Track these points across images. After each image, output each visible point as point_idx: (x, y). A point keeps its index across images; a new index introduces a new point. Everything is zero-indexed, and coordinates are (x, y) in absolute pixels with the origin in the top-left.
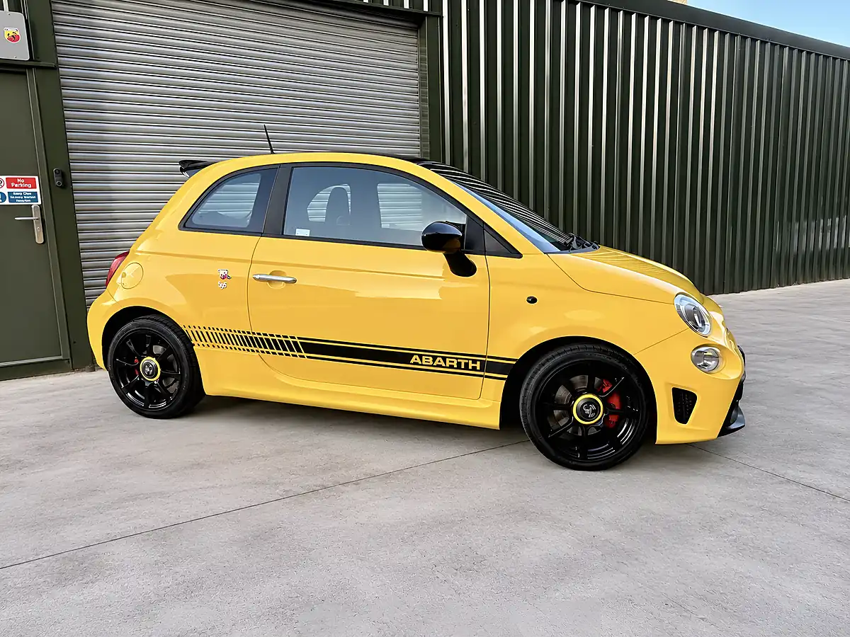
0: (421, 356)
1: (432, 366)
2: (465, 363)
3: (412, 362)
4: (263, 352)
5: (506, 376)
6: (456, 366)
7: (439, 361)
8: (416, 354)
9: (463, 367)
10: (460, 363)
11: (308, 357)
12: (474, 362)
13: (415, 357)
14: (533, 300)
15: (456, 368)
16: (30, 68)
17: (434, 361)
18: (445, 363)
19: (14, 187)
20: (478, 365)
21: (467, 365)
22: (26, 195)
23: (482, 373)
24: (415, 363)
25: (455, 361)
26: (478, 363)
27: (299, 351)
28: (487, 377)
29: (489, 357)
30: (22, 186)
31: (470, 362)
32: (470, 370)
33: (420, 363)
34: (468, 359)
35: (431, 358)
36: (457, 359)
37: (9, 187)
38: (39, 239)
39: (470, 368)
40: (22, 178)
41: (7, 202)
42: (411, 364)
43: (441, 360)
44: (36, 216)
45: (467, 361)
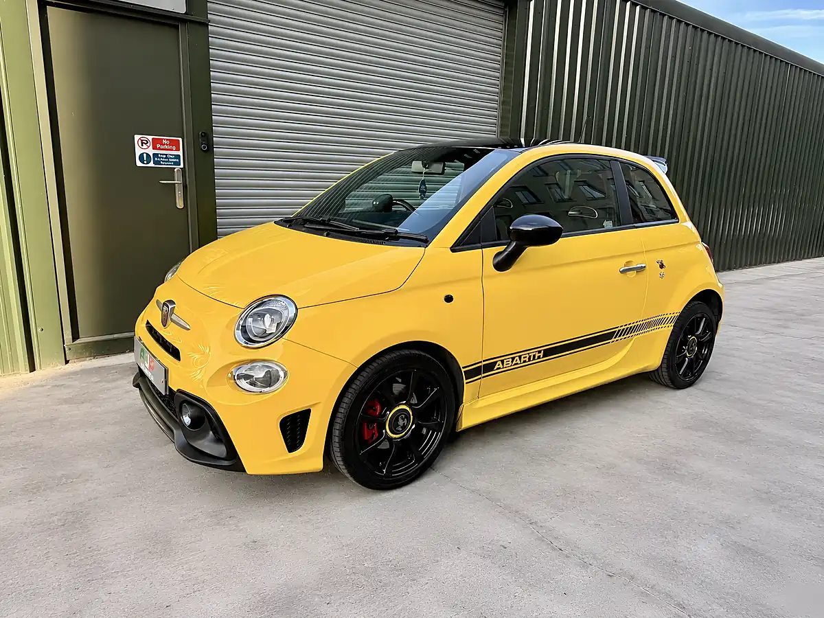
16: (186, 20)
19: (159, 149)
22: (171, 158)
30: (166, 147)
37: (154, 148)
38: (180, 204)
40: (167, 140)
41: (151, 164)
44: (178, 181)
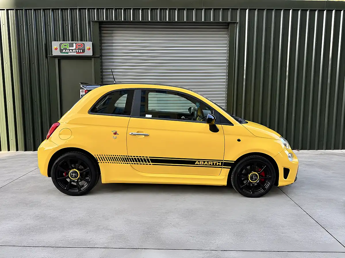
0: (199, 162)
1: (203, 165)
2: (216, 163)
3: (195, 164)
4: (132, 164)
5: (230, 167)
6: (212, 164)
7: (206, 163)
8: (197, 161)
9: (215, 164)
10: (214, 163)
11: (153, 164)
12: (219, 162)
13: (197, 162)
14: (239, 140)
15: (212, 165)
16: (93, 57)
17: (204, 163)
18: (208, 164)
20: (220, 164)
21: (216, 164)
23: (222, 167)
24: (197, 164)
25: (212, 163)
26: (220, 163)
27: (149, 162)
28: (223, 168)
29: (224, 161)
31: (218, 163)
32: (217, 166)
33: (199, 164)
34: (217, 162)
35: (203, 162)
36: (213, 162)
39: (217, 165)
42: (195, 165)
43: (207, 163)
45: (216, 162)
